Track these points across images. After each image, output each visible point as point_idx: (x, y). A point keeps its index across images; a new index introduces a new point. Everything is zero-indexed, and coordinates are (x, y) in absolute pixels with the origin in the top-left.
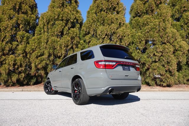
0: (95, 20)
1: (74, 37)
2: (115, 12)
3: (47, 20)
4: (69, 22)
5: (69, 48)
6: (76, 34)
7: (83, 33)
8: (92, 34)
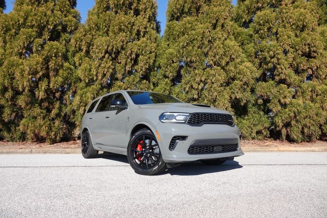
0: (94, 26)
1: (51, 57)
2: (132, 12)
3: (4, 26)
4: (46, 29)
6: (55, 51)
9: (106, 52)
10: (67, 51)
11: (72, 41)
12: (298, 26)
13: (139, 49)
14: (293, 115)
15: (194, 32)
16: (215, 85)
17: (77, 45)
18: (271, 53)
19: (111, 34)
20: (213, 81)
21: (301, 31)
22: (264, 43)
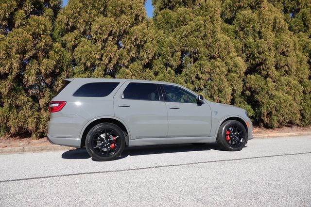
1: (40, 35)
5: (27, 56)
7: (59, 27)
8: (82, 30)
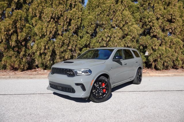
1: (18, 20)
4: (13, 2)
9: (52, 18)
10: (27, 16)
11: (30, 10)
12: (166, 3)
13: (72, 16)
14: (159, 55)
15: (104, 5)
16: (116, 39)
17: (33, 13)
18: (149, 19)
19: (54, 6)
20: (115, 36)
21: (167, 6)
22: (146, 13)
